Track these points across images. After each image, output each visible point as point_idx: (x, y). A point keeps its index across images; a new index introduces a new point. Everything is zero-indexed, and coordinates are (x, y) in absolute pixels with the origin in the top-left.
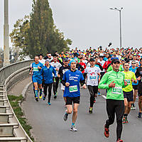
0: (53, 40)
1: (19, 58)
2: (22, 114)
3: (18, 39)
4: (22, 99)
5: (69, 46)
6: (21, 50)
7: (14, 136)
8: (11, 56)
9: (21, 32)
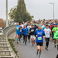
0: (26, 16)
1: (12, 24)
2: (14, 47)
3: (12, 16)
4: (14, 40)
5: (32, 18)
6: (13, 20)
7: (10, 56)
8: (9, 23)
9: (13, 13)
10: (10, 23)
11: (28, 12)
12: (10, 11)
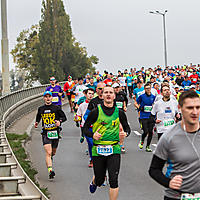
2: (25, 157)
3: (23, 58)
4: (27, 138)
5: (94, 65)
6: (27, 73)
8: (14, 82)
10: (17, 84)
11: (77, 44)
12: (18, 40)
